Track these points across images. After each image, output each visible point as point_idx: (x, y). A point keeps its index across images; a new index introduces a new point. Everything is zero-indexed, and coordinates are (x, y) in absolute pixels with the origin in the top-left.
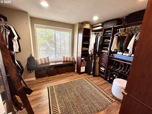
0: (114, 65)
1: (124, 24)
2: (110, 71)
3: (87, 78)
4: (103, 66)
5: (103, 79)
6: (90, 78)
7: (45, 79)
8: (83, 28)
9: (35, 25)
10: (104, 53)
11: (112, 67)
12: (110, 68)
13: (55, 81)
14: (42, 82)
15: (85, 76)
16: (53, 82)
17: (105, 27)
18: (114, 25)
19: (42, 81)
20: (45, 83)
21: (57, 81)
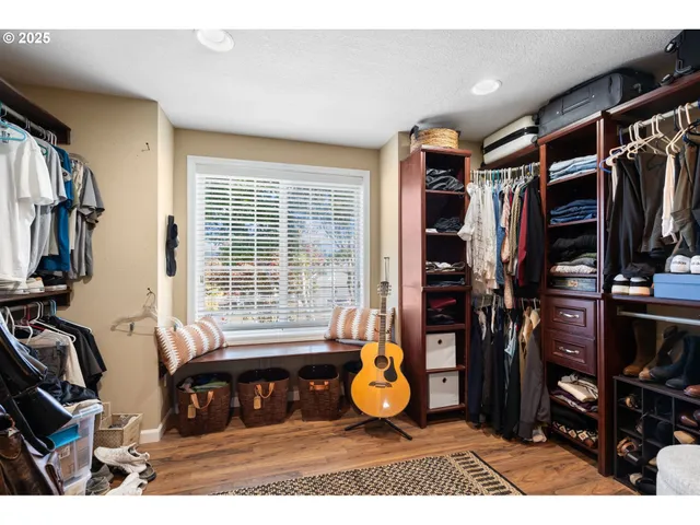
0: (664, 360)
1: (672, 80)
2: (636, 401)
3: (474, 458)
4: (578, 364)
5: (594, 470)
6: (491, 451)
7: (212, 443)
8: (423, 150)
9: (192, 161)
10: (571, 283)
11: (645, 373)
12: (629, 376)
13: (262, 458)
14: (188, 458)
15: (458, 435)
16: (249, 461)
17: (549, 130)
18: (607, 106)
19: (187, 452)
20: (202, 463)
21: (273, 455)
